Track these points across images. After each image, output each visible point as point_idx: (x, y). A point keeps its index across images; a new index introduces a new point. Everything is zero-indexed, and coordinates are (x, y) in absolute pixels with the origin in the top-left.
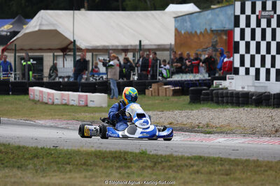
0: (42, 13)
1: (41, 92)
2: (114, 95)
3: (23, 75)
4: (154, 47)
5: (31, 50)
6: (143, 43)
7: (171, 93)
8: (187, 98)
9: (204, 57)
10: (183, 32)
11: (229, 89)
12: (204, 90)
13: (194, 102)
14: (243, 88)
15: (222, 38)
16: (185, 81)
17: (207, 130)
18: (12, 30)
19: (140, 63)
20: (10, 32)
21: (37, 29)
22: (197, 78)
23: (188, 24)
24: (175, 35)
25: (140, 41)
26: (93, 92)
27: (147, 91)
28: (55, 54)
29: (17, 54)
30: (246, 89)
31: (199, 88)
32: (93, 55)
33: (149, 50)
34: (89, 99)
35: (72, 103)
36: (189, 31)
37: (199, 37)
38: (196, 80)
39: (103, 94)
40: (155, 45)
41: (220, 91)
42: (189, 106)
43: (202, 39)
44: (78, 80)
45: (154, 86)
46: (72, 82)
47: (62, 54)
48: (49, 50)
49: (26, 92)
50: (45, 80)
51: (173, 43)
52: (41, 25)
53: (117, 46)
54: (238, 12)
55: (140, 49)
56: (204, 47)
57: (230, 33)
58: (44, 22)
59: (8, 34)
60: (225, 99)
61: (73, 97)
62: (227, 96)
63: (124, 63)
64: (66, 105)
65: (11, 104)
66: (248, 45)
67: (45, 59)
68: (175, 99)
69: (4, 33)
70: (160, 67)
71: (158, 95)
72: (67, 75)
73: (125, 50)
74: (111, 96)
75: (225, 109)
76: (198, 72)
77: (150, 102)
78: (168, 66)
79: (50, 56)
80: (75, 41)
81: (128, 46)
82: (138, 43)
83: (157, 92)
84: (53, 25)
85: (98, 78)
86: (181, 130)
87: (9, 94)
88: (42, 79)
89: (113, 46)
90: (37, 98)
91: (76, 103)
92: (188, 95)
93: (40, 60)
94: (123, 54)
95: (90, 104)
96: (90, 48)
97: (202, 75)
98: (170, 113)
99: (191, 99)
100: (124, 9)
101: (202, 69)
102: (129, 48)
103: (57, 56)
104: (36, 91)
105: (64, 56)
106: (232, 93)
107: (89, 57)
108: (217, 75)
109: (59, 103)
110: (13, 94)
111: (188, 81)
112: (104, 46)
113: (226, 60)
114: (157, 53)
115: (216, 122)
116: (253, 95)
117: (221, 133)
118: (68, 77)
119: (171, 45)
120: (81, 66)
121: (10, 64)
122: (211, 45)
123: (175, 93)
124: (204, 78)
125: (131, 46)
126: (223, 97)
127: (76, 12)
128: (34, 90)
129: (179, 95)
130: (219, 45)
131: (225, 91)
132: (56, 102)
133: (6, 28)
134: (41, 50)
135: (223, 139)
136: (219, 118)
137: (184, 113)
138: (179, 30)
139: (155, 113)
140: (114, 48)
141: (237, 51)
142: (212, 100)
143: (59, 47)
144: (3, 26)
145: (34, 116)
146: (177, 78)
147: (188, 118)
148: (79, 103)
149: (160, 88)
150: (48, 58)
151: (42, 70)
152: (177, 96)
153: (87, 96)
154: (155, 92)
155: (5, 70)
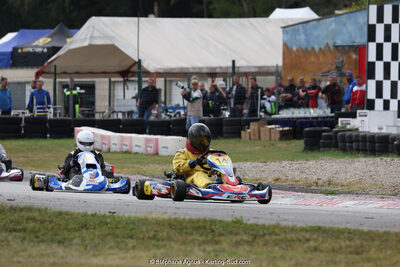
0: (94, 21)
3: (67, 109)
4: (253, 70)
5: (78, 73)
6: (237, 64)
7: (278, 136)
8: (300, 144)
9: (324, 84)
10: (294, 49)
11: (360, 130)
12: (325, 131)
13: (311, 150)
14: (380, 129)
15: (350, 57)
16: (298, 118)
17: (330, 189)
18: (50, 45)
19: (234, 92)
20: (48, 49)
21: (86, 44)
23: (302, 37)
24: (284, 53)
25: (234, 62)
26: (166, 135)
27: (242, 132)
28: (113, 79)
29: (58, 80)
30: (385, 131)
31: (317, 128)
32: (165, 81)
33: (246, 74)
34: (161, 145)
35: (135, 150)
36: (304, 48)
37: (317, 55)
38: (313, 118)
39: (181, 138)
40: (255, 67)
41: (348, 133)
42: (304, 155)
43: (321, 59)
44: (145, 118)
45: (253, 126)
46: (136, 120)
47: (122, 79)
48: (104, 74)
49: (71, 135)
50: (98, 117)
51: (280, 64)
52: (92, 37)
53: (200, 68)
54: (373, 20)
55: (234, 73)
56: (325, 70)
57: (362, 50)
58: (96, 34)
59: (45, 50)
60: (354, 144)
61: (138, 141)
62: (358, 141)
63: (211, 93)
64: (127, 152)
65: (49, 151)
66: (387, 67)
67: (97, 87)
68: (284, 144)
69: (39, 50)
71: (259, 138)
72: (129, 109)
73: (213, 75)
75: (355, 160)
76: (315, 106)
77: (248, 149)
78: (273, 98)
79: (105, 82)
80: (140, 61)
81: (216, 68)
82: (230, 64)
83: (257, 134)
84: (109, 37)
85: (173, 115)
86: (292, 189)
87: (46, 138)
88: (93, 115)
89: (194, 68)
91: (141, 150)
92: (299, 138)
93: (90, 89)
94: (210, 80)
95: (162, 152)
96: (162, 71)
97: (322, 111)
98: (276, 164)
99: (306, 144)
100: (210, 16)
101: (322, 102)
102: (218, 71)
103: (115, 82)
105: (125, 82)
106: (364, 137)
107: (160, 84)
108: (343, 110)
109: (118, 150)
110: (51, 137)
111: (301, 118)
112: (182, 68)
113: (355, 88)
115: (342, 178)
116: (394, 139)
117: (349, 193)
118: (131, 113)
119: (277, 66)
120: (149, 97)
121: (48, 94)
122: (334, 66)
123: (284, 136)
124: (324, 115)
125: (221, 68)
126: (351, 142)
127: (142, 19)
129: (290, 139)
130: (346, 66)
131: (354, 133)
132: (114, 148)
133: (41, 41)
134: (91, 73)
135: (352, 203)
136: (346, 172)
137: (296, 165)
138: (289, 45)
139: (254, 164)
140: (197, 71)
141: (372, 75)
142: (336, 146)
143: (118, 69)
144: (37, 39)
146: (285, 114)
147: (302, 172)
148: (146, 150)
149: (262, 129)
150: (102, 86)
151: (93, 103)
152: (286, 139)
153: (157, 139)
154: (254, 135)
155: (41, 103)
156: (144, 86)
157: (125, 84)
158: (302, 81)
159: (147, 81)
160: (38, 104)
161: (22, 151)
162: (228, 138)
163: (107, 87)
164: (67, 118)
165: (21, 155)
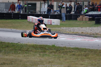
1: (32, 18)
2: (64, 20)
7: (88, 20)
8: (94, 22)
13: (97, 24)
16: (94, 15)
22: (99, 13)
26: (54, 19)
27: (78, 18)
28: (41, 2)
31: (99, 18)
32: (57, 3)
38: (99, 14)
39: (58, 20)
42: (95, 25)
44: (49, 14)
45: (81, 16)
46: (46, 14)
47: (43, 2)
49: (26, 18)
61: (46, 20)
63: (69, 6)
67: (37, 4)
68: (89, 22)
70: (84, 8)
71: (83, 20)
72: (44, 11)
73: (71, 1)
74: (62, 21)
77: (79, 23)
78: (87, 8)
79: (39, 3)
83: (82, 19)
87: (19, 19)
90: (31, 21)
92: (94, 20)
93: (35, 5)
94: (70, 3)
95: (53, 24)
103: (42, 3)
104: (30, 18)
110: (21, 19)
114: (84, 2)
118: (45, 12)
121: (22, 6)
128: (29, 17)
129: (91, 21)
137: (90, 28)
145: (27, 28)
146: (90, 13)
147: (91, 31)
148: (48, 23)
149: (83, 17)
150: (38, 4)
151: (35, 9)
152: (90, 21)
153: (51, 20)
154: (81, 19)
155: (19, 9)
156: (49, 4)
157: (44, 4)
158: (96, 3)
159: (50, 3)
160: (18, 9)
161: (11, 23)
162: (73, 20)
163: (40, 4)
164: (26, 13)
165: (11, 24)
